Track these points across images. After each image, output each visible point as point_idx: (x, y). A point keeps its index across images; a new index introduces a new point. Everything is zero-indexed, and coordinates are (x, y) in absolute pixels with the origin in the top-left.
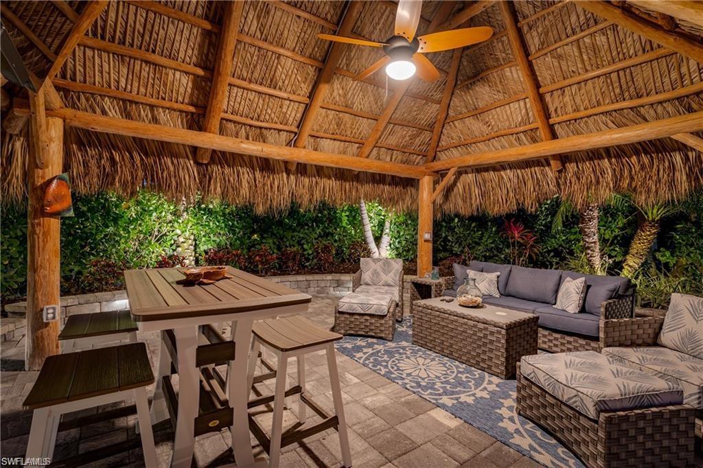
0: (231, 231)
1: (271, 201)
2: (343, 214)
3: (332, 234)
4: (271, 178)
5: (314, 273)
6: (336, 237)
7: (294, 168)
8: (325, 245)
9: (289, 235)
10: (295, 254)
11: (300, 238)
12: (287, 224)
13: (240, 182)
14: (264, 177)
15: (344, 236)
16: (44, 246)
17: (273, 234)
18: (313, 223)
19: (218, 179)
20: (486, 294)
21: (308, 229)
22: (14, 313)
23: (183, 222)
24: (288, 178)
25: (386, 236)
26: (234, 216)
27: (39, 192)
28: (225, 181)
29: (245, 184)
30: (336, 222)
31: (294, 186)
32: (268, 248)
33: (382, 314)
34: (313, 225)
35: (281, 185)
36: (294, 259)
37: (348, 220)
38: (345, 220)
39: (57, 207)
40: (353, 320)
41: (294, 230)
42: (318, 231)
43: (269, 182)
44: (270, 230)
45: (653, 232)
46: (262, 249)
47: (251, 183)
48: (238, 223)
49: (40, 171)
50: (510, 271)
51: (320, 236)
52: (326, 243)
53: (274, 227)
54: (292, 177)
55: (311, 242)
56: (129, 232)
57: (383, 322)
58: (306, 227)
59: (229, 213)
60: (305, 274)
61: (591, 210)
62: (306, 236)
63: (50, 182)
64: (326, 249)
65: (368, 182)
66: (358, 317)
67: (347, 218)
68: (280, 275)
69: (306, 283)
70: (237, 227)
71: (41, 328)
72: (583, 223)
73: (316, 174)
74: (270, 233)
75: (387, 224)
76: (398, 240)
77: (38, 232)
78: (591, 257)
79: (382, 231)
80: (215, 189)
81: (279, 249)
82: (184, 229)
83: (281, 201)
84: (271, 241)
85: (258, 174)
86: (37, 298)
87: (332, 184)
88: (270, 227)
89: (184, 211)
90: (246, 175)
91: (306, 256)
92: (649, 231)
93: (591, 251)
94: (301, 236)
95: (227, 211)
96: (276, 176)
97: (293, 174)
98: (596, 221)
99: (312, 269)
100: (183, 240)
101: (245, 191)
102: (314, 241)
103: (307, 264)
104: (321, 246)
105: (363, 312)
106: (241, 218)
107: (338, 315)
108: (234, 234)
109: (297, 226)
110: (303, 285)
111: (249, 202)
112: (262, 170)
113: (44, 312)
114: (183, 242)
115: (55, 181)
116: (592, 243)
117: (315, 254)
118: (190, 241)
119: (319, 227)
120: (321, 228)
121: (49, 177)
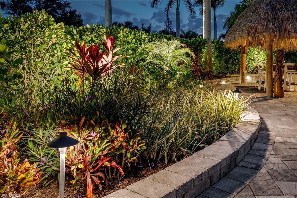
1: (290, 48)
22: (228, 77)
23: (260, 54)
27: (243, 49)
35: (294, 42)
39: (246, 52)
43: (290, 42)
53: (291, 56)
63: (245, 47)
82: (261, 57)
83: (294, 47)
86: (243, 70)
100: (260, 61)
111: (284, 48)
118: (262, 61)
121: (245, 46)
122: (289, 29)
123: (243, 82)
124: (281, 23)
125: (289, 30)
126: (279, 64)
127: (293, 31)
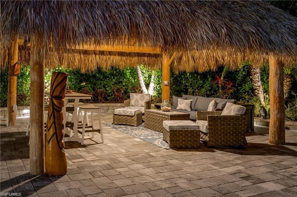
0: (70, 81)
1: (88, 67)
2: (127, 71)
3: (122, 82)
4: (88, 57)
5: (112, 103)
6: (124, 84)
7: (98, 52)
8: (118, 88)
9: (99, 82)
10: (102, 93)
11: (104, 84)
12: (98, 77)
13: (75, 60)
14: (85, 57)
15: (128, 83)
16: (13, 85)
17: (90, 82)
18: (111, 76)
19: (66, 59)
20: (184, 109)
21: (109, 80)
23: (48, 76)
24: (95, 57)
25: (152, 83)
26: (71, 73)
28: (69, 60)
29: (77, 60)
30: (124, 76)
31: (98, 60)
32: (88, 89)
33: (132, 115)
34: (111, 77)
35: (92, 60)
36: (101, 95)
37: (130, 74)
38: (128, 74)
39: (17, 73)
40: (120, 118)
41: (101, 80)
42: (114, 80)
43: (87, 59)
44: (89, 80)
45: (288, 80)
46: (85, 89)
47: (79, 60)
48: (73, 77)
49: (13, 61)
50: (197, 99)
51: (115, 83)
52: (118, 87)
53: (91, 78)
54: (97, 56)
55: (111, 86)
56: (27, 81)
57: (133, 118)
58: (108, 78)
59: (69, 71)
60: (107, 103)
61: (254, 69)
62: (107, 83)
63: (15, 65)
64: (118, 90)
65: (135, 56)
66: (122, 117)
67: (129, 73)
68: (94, 103)
69: (107, 107)
70: (73, 79)
71: (12, 112)
72: (251, 76)
73: (108, 54)
74: (89, 82)
75: (153, 77)
76: (158, 85)
77: (12, 81)
78: (258, 94)
79: (150, 81)
80: (65, 63)
81: (94, 90)
82: (48, 80)
83: (93, 67)
84: (89, 86)
85: (82, 56)
86: (11, 103)
87: (117, 58)
88: (89, 79)
89: (48, 71)
90: (77, 56)
91: (108, 94)
92: (286, 80)
93: (258, 91)
94: (105, 83)
95: (68, 70)
96: (90, 56)
97: (98, 55)
98: (259, 75)
99: (112, 101)
101: (77, 63)
102: (112, 86)
103: (108, 98)
104: (116, 88)
105: (124, 114)
106: (75, 74)
107: (114, 116)
108: (71, 82)
109: (103, 78)
110: (106, 108)
111: (79, 68)
112: (84, 54)
113: (13, 107)
114: (48, 86)
115: (17, 64)
116: (258, 86)
117: (113, 93)
119: (114, 78)
120: (116, 79)
121: (15, 63)
122: (73, 25)
123: (11, 123)
124: (56, 11)
125: (73, 28)
126: (55, 102)
127: (82, 30)
